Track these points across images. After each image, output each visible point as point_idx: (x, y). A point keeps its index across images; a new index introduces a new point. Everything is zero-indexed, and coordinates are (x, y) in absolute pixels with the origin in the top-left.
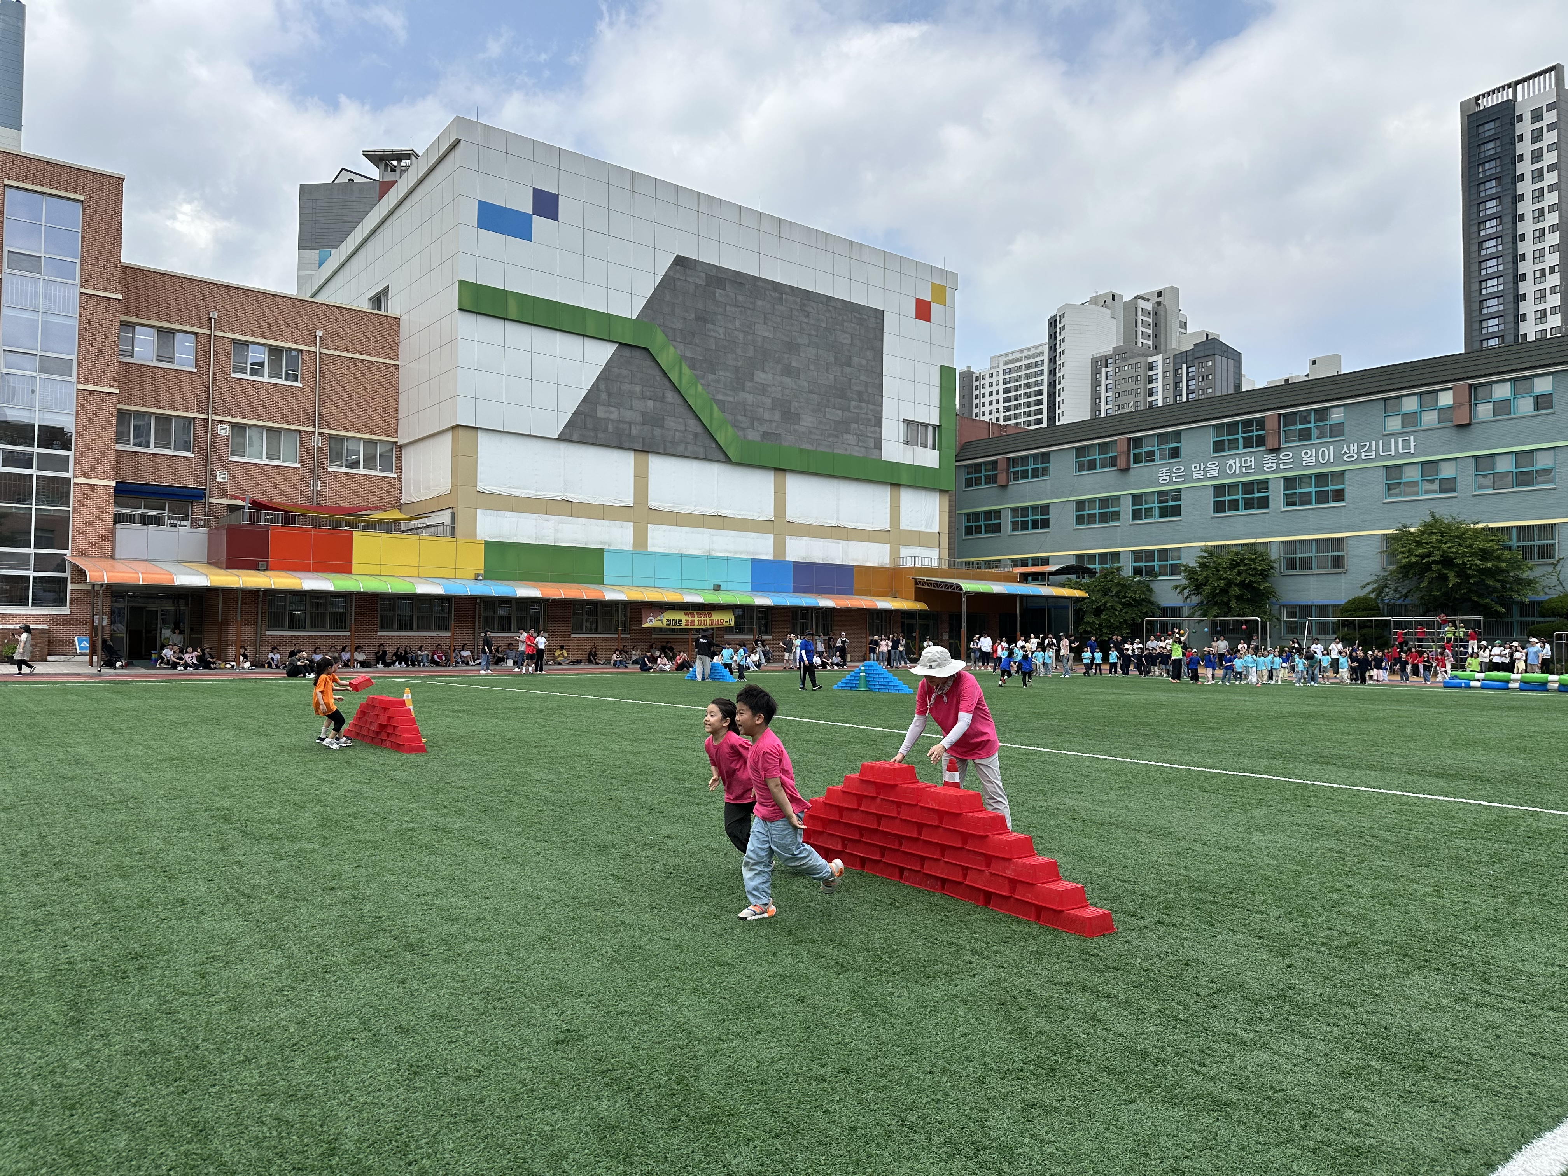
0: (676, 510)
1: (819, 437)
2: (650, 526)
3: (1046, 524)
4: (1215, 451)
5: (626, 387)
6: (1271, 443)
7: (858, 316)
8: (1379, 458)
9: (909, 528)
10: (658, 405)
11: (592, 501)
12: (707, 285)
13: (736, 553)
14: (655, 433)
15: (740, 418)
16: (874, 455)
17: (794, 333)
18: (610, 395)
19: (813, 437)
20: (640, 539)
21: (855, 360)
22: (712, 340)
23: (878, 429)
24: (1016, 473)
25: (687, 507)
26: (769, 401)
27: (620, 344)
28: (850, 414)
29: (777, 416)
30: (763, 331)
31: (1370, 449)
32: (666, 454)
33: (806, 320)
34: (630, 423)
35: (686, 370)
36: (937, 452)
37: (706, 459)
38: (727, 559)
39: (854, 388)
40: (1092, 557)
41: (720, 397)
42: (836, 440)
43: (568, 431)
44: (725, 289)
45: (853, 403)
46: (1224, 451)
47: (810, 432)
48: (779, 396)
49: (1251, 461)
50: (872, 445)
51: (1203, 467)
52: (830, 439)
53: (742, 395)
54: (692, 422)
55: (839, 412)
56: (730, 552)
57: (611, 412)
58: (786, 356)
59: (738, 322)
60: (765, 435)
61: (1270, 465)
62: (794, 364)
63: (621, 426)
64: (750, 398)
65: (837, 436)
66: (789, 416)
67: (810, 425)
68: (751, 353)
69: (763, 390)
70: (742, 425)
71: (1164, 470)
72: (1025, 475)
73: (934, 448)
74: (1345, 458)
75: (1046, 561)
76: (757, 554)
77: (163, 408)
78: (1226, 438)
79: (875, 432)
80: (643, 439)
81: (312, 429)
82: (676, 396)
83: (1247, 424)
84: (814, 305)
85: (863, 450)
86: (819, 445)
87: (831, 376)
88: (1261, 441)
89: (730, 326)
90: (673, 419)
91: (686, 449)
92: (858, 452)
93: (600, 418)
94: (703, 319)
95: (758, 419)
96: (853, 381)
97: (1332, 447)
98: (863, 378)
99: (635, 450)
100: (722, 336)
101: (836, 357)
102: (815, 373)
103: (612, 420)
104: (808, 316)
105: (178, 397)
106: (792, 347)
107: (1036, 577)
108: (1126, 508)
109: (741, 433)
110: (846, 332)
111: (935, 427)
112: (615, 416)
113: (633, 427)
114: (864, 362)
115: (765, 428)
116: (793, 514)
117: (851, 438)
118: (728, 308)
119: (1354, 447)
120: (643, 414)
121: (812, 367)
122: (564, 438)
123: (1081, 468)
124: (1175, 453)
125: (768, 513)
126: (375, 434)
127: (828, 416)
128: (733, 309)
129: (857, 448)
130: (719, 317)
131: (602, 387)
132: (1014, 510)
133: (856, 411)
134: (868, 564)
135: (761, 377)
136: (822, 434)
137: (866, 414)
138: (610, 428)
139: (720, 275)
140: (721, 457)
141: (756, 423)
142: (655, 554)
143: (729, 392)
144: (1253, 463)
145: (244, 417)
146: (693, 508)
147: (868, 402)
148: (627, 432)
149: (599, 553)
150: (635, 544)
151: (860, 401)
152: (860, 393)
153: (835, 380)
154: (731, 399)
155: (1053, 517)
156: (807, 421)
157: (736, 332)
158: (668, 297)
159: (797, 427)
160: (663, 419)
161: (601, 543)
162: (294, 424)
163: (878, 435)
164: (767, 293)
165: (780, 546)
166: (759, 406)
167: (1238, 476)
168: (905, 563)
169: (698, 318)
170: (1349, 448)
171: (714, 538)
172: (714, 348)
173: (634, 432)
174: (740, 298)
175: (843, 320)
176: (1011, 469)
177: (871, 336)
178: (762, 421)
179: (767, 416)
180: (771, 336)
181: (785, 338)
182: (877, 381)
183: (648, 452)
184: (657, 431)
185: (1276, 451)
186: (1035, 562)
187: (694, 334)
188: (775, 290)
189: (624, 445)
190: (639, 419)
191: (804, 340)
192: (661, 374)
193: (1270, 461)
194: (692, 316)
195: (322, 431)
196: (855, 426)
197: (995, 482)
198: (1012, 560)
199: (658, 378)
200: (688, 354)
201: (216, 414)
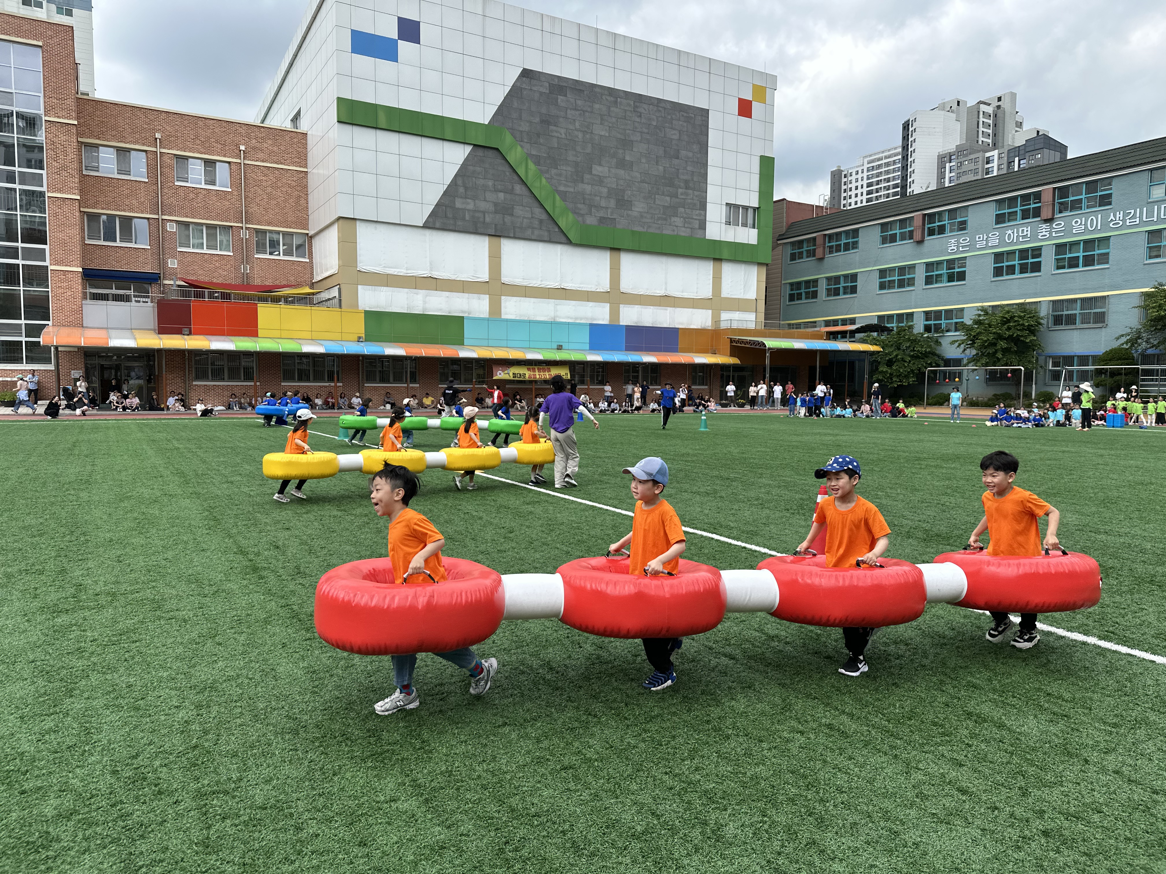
0: (525, 284)
1: (650, 221)
2: (503, 298)
3: (854, 290)
4: (997, 223)
5: (481, 182)
6: (1046, 213)
7: (685, 114)
8: (1142, 223)
9: (729, 296)
10: (508, 196)
11: (453, 277)
12: (550, 93)
13: (576, 319)
14: (506, 220)
15: (579, 206)
16: (699, 234)
17: (628, 131)
18: (466, 188)
19: (644, 220)
20: (495, 308)
21: (683, 153)
22: (555, 140)
23: (702, 212)
24: (831, 247)
25: (534, 282)
26: (605, 190)
27: (475, 145)
28: (678, 200)
29: (612, 203)
30: (600, 131)
31: (1134, 216)
32: (515, 238)
33: (638, 120)
34: (484, 213)
35: (532, 166)
36: (756, 231)
37: (550, 241)
38: (569, 324)
39: (682, 177)
40: (891, 317)
41: (562, 188)
42: (664, 222)
43: (431, 220)
44: (566, 96)
45: (680, 191)
46: (1004, 222)
47: (642, 216)
48: (614, 186)
49: (1027, 231)
50: (697, 226)
51: (985, 237)
52: (659, 222)
53: (581, 187)
54: (538, 211)
55: (668, 198)
56: (571, 318)
57: (468, 204)
58: (621, 151)
59: (577, 124)
60: (602, 220)
61: (1044, 233)
62: (627, 158)
63: (477, 215)
64: (588, 188)
65: (666, 219)
66: (623, 203)
67: (641, 210)
68: (589, 150)
69: (600, 181)
70: (582, 212)
71: (953, 241)
72: (838, 249)
73: (754, 227)
74: (1111, 225)
75: (853, 321)
76: (595, 319)
77: (124, 210)
78: (1006, 211)
79: (700, 215)
80: (496, 225)
81: (240, 225)
82: (524, 188)
83: (1025, 198)
84: (646, 106)
85: (688, 230)
86: (649, 227)
87: (661, 168)
88: (1037, 213)
89: (571, 127)
90: (521, 207)
91: (533, 233)
92: (684, 232)
93: (458, 209)
94: (547, 121)
95: (595, 206)
96: (681, 171)
97: (1100, 216)
98: (689, 168)
99: (489, 235)
100: (563, 136)
101: (665, 151)
102: (647, 165)
103: (469, 210)
104: (640, 116)
105: (134, 202)
106: (626, 144)
107: (843, 335)
108: (920, 275)
109: (580, 219)
110: (674, 129)
111: (755, 209)
112: (471, 206)
113: (487, 216)
114: (690, 154)
115: (601, 214)
116: (626, 285)
117: (678, 221)
118: (569, 111)
119: (1120, 215)
120: (496, 204)
121: (643, 160)
122: (428, 226)
123: (884, 240)
124: (963, 226)
125: (605, 285)
126: (290, 227)
127: (657, 202)
128: (573, 112)
129: (683, 229)
130: (561, 120)
131: (460, 182)
132: (829, 279)
133: (683, 197)
134: (692, 327)
135: (597, 170)
136: (652, 218)
137: (692, 199)
138: (467, 217)
139: (561, 84)
140: (564, 239)
141: (593, 210)
142: (507, 320)
143: (569, 184)
144: (1029, 233)
145: (187, 217)
146: (539, 283)
147: (694, 189)
148: (482, 220)
149: (460, 320)
150: (491, 313)
151: (686, 188)
152: (686, 182)
153: (664, 171)
154: (572, 190)
155: (860, 283)
156: (639, 207)
157: (576, 133)
158: (515, 105)
159: (630, 212)
160: (513, 208)
161: (463, 312)
162: (227, 221)
163: (702, 218)
164: (604, 97)
165: (615, 313)
166: (596, 195)
167: (1016, 244)
168: (723, 325)
169: (542, 121)
170: (1115, 216)
171: (558, 307)
172: (556, 146)
173: (488, 219)
174: (579, 102)
175: (672, 119)
176: (827, 244)
177: (697, 132)
178: (598, 207)
179: (603, 203)
180: (607, 135)
181: (619, 136)
182: (702, 171)
183: (500, 236)
184: (508, 219)
185: (1049, 221)
186: (844, 322)
187: (538, 135)
188: (610, 95)
189: (480, 231)
190: (492, 208)
191: (637, 137)
192: (511, 170)
193: (1044, 230)
194: (537, 120)
195: (248, 226)
196: (681, 210)
197: (814, 256)
198: (825, 321)
199: (508, 174)
200: (534, 152)
201: (165, 215)
